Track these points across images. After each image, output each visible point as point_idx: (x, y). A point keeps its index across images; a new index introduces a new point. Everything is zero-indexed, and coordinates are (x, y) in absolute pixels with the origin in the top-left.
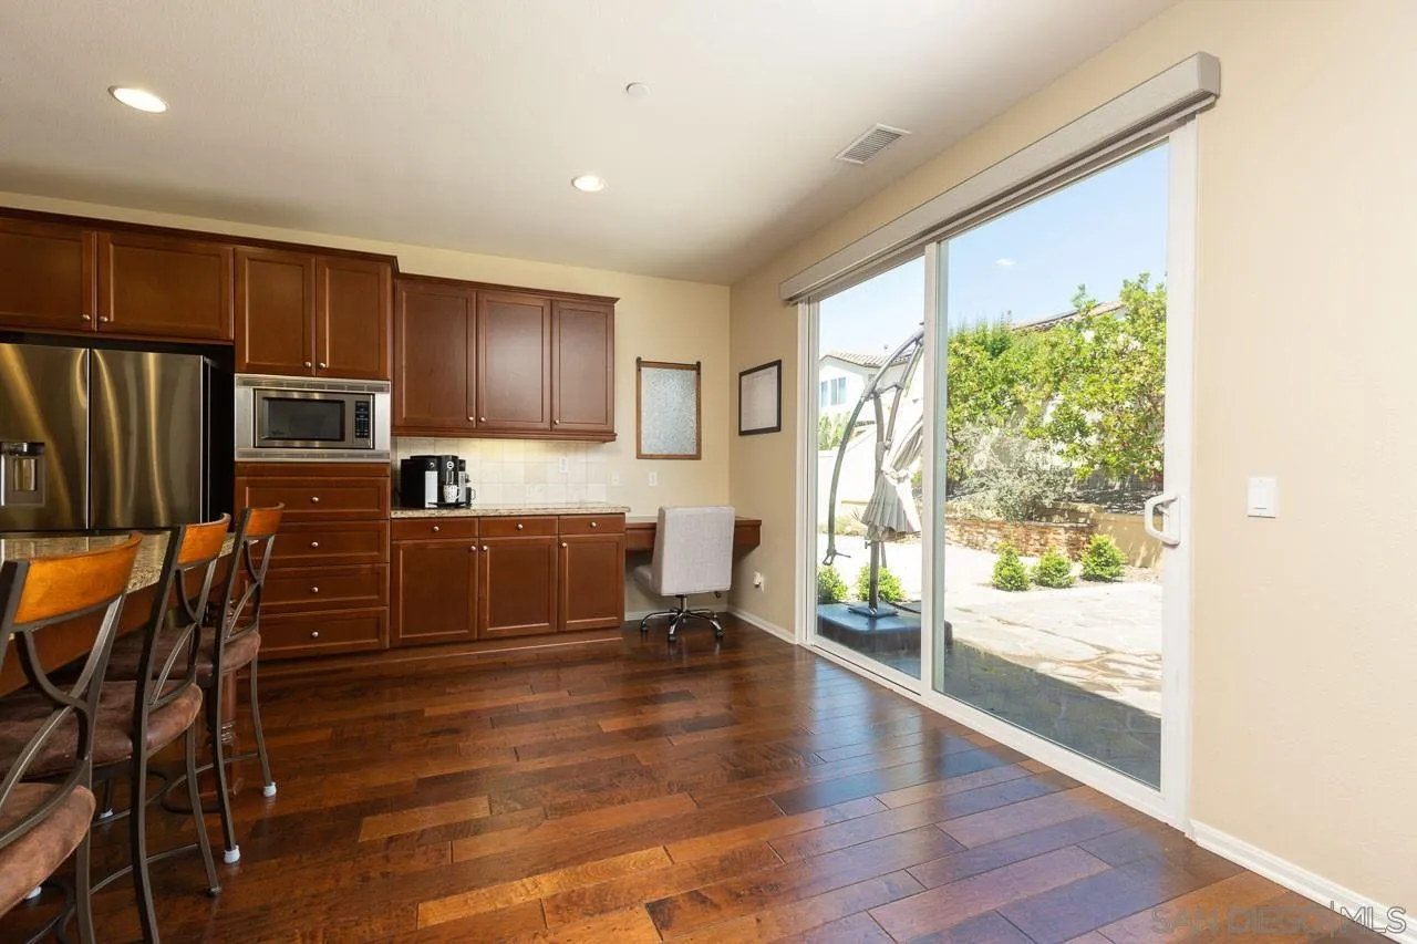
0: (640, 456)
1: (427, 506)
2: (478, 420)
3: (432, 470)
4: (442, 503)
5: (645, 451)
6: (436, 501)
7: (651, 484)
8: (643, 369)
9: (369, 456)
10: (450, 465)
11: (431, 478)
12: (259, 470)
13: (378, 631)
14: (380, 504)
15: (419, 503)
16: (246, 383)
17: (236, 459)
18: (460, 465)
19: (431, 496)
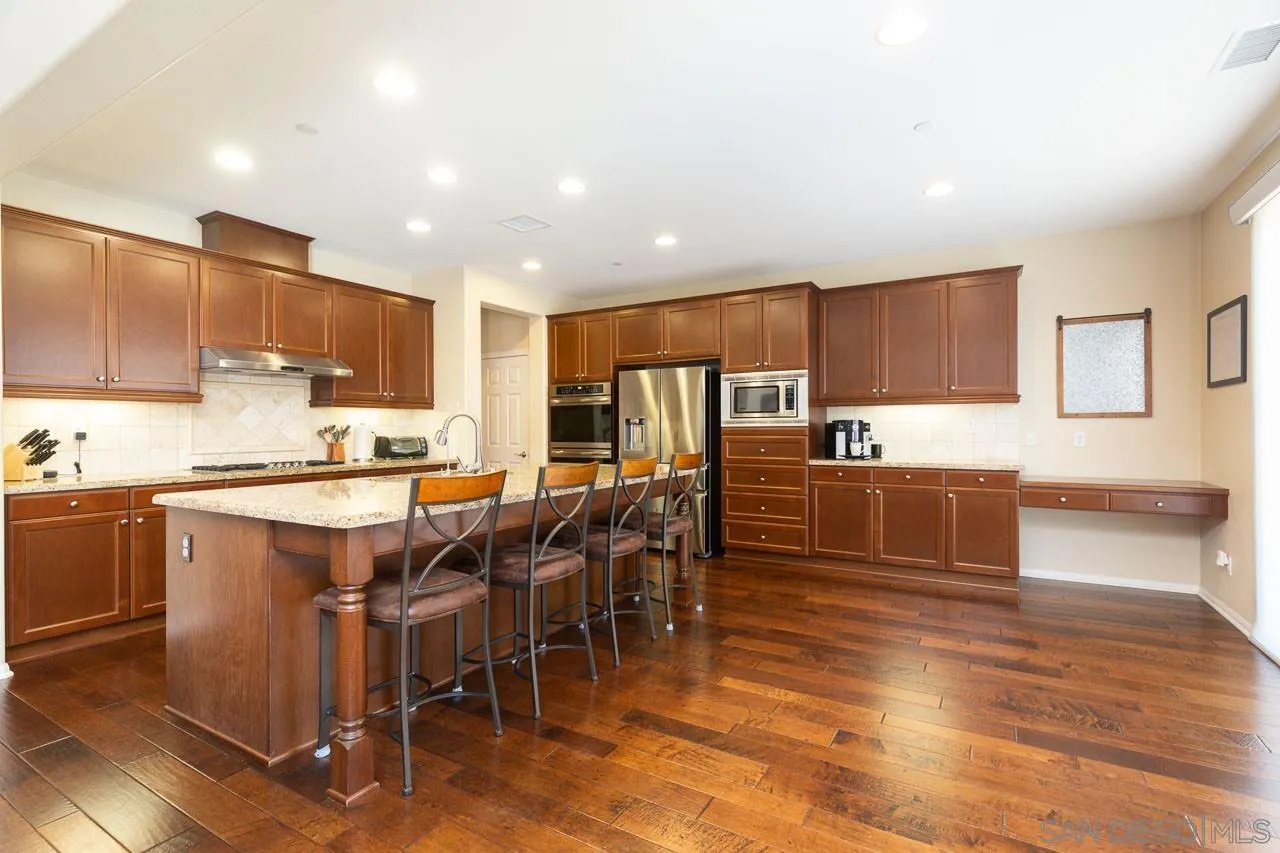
0: (1061, 415)
1: (837, 457)
2: (880, 391)
3: (841, 431)
4: (849, 455)
5: (1067, 410)
6: (844, 454)
7: (1076, 443)
8: (1065, 327)
9: (795, 422)
10: (856, 427)
11: (841, 437)
12: (734, 431)
13: (801, 543)
14: (802, 455)
15: (831, 454)
16: (727, 380)
17: (722, 425)
18: (864, 427)
19: (841, 450)
